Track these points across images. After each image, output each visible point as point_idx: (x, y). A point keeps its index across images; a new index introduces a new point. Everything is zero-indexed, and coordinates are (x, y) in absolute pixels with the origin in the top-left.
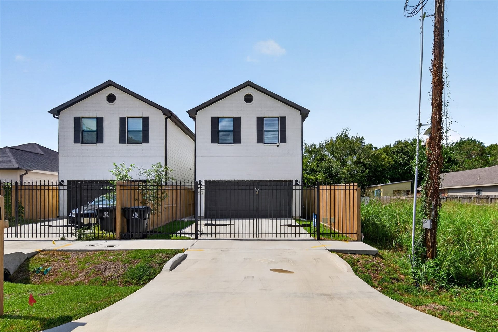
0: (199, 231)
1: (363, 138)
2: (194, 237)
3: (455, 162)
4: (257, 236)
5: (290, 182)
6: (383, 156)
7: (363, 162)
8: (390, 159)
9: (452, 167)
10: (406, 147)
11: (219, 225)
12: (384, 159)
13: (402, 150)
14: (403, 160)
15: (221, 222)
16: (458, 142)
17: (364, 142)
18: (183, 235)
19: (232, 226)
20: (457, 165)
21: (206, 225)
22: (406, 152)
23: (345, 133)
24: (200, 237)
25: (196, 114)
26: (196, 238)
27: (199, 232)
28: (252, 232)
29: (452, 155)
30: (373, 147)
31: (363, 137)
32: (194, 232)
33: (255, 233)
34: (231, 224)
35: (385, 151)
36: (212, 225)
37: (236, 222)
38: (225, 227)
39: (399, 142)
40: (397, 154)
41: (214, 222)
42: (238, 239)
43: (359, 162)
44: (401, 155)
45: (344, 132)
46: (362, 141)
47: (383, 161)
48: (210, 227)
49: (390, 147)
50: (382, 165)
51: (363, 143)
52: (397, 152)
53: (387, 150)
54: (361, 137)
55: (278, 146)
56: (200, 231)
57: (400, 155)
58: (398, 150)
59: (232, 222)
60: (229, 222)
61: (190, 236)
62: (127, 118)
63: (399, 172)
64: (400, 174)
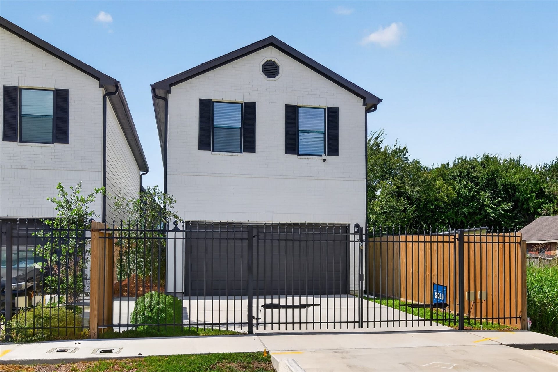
0: (256, 318)
1: (405, 150)
2: (245, 329)
3: (550, 198)
4: (361, 326)
5: (346, 227)
6: (437, 183)
7: (406, 193)
8: (450, 188)
9: (547, 206)
10: (473, 168)
11: (293, 307)
12: (440, 188)
13: (469, 173)
14: (470, 190)
15: (297, 301)
16: (554, 163)
17: (406, 156)
18: (218, 328)
19: (317, 308)
20: (553, 203)
21: (266, 306)
22: (475, 177)
23: (377, 138)
24: (257, 329)
25: (169, 92)
26: (250, 333)
27: (254, 322)
28: (351, 319)
29: (545, 185)
30: (421, 167)
31: (405, 148)
32: (245, 320)
33: (357, 319)
34: (314, 305)
35: (439, 175)
36: (278, 306)
37: (324, 300)
38: (303, 310)
39: (462, 161)
40: (460, 181)
41: (283, 302)
42: (327, 331)
43: (399, 194)
44: (467, 183)
45: (374, 138)
46: (403, 155)
47: (439, 193)
48: (276, 311)
49: (448, 168)
50: (436, 199)
51: (405, 158)
52: (460, 176)
53: (442, 171)
54: (402, 148)
55: (324, 160)
56: (257, 319)
57: (464, 181)
58: (461, 172)
59: (317, 300)
60: (310, 300)
61: (238, 329)
62: (21, 89)
63: (463, 213)
64: (465, 216)
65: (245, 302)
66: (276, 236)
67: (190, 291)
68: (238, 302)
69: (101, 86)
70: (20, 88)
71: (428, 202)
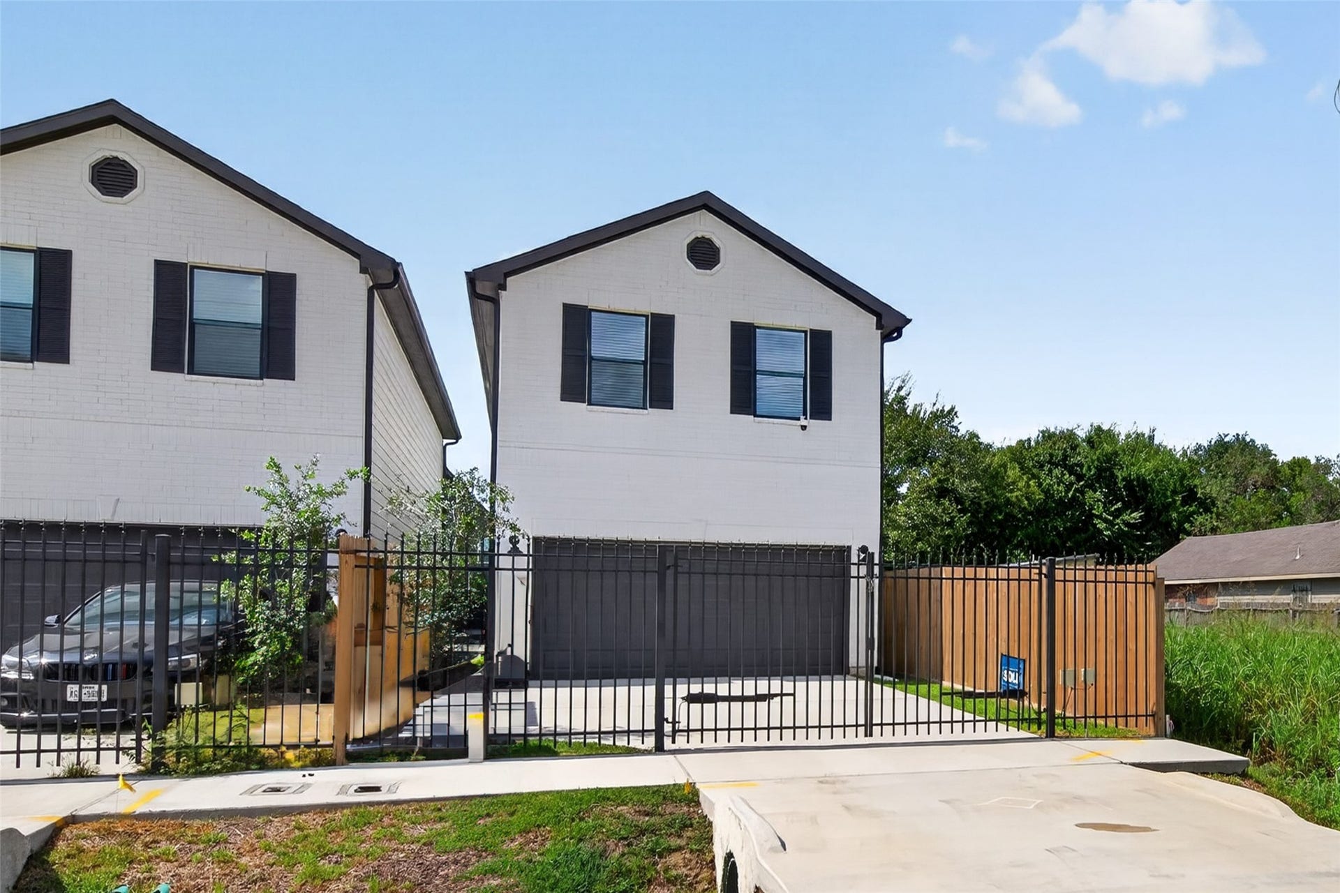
0: (670, 720)
1: (953, 412)
2: (650, 742)
3: (1207, 505)
4: (869, 733)
5: (844, 552)
6: (1010, 473)
7: (954, 491)
8: (1031, 483)
9: (1200, 519)
10: (1074, 448)
11: (743, 699)
12: (1014, 483)
13: (1065, 457)
14: (1068, 488)
15: (750, 687)
16: (1213, 443)
17: (955, 424)
18: (597, 740)
19: (788, 701)
20: (1211, 513)
21: (691, 699)
22: (1077, 465)
23: (900, 388)
24: (674, 742)
25: (503, 287)
26: (659, 749)
27: (668, 728)
28: (851, 720)
29: (1197, 482)
30: (981, 443)
31: (952, 409)
32: (650, 724)
33: (861, 721)
34: (782, 695)
35: (1012, 460)
36: (713, 699)
37: (801, 685)
38: (762, 705)
40: (1050, 471)
41: (723, 690)
43: (942, 492)
44: (1063, 474)
45: (896, 387)
46: (950, 422)
47: (1012, 491)
48: (709, 707)
49: (1029, 446)
50: (1008, 501)
51: (953, 427)
52: (1049, 462)
53: (1019, 453)
54: (947, 409)
55: (804, 428)
56: (674, 723)
57: (1057, 472)
58: (1051, 455)
59: (788, 687)
60: (776, 686)
61: (636, 742)
62: (193, 268)
63: (1055, 528)
64: (1059, 534)
65: (651, 690)
66: (710, 567)
67: (541, 670)
68: (636, 690)
69: (363, 270)
70: (190, 266)
71: (993, 508)
